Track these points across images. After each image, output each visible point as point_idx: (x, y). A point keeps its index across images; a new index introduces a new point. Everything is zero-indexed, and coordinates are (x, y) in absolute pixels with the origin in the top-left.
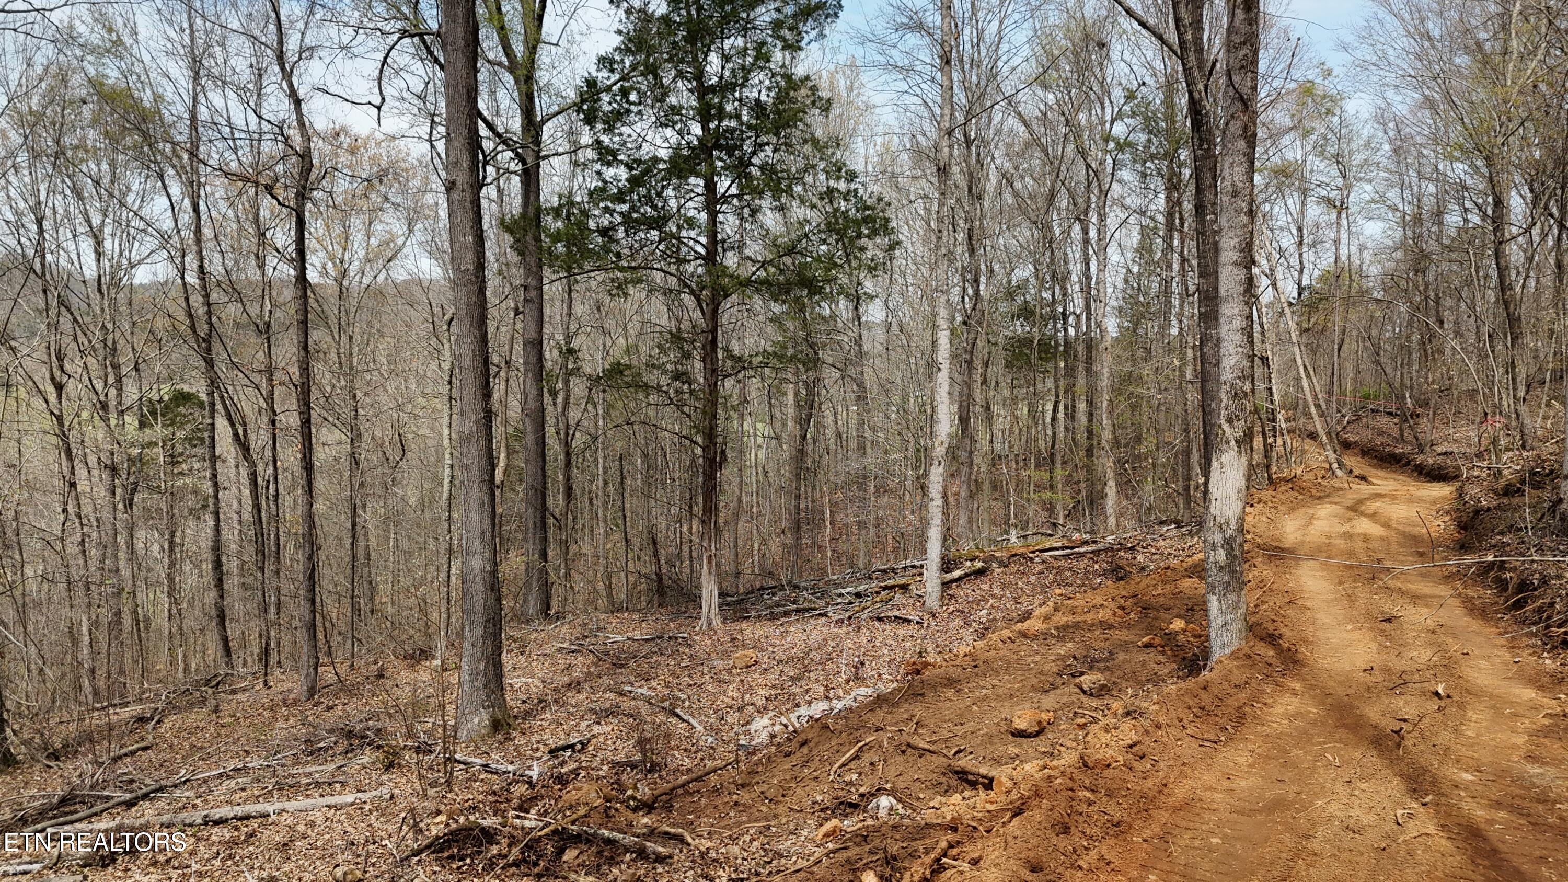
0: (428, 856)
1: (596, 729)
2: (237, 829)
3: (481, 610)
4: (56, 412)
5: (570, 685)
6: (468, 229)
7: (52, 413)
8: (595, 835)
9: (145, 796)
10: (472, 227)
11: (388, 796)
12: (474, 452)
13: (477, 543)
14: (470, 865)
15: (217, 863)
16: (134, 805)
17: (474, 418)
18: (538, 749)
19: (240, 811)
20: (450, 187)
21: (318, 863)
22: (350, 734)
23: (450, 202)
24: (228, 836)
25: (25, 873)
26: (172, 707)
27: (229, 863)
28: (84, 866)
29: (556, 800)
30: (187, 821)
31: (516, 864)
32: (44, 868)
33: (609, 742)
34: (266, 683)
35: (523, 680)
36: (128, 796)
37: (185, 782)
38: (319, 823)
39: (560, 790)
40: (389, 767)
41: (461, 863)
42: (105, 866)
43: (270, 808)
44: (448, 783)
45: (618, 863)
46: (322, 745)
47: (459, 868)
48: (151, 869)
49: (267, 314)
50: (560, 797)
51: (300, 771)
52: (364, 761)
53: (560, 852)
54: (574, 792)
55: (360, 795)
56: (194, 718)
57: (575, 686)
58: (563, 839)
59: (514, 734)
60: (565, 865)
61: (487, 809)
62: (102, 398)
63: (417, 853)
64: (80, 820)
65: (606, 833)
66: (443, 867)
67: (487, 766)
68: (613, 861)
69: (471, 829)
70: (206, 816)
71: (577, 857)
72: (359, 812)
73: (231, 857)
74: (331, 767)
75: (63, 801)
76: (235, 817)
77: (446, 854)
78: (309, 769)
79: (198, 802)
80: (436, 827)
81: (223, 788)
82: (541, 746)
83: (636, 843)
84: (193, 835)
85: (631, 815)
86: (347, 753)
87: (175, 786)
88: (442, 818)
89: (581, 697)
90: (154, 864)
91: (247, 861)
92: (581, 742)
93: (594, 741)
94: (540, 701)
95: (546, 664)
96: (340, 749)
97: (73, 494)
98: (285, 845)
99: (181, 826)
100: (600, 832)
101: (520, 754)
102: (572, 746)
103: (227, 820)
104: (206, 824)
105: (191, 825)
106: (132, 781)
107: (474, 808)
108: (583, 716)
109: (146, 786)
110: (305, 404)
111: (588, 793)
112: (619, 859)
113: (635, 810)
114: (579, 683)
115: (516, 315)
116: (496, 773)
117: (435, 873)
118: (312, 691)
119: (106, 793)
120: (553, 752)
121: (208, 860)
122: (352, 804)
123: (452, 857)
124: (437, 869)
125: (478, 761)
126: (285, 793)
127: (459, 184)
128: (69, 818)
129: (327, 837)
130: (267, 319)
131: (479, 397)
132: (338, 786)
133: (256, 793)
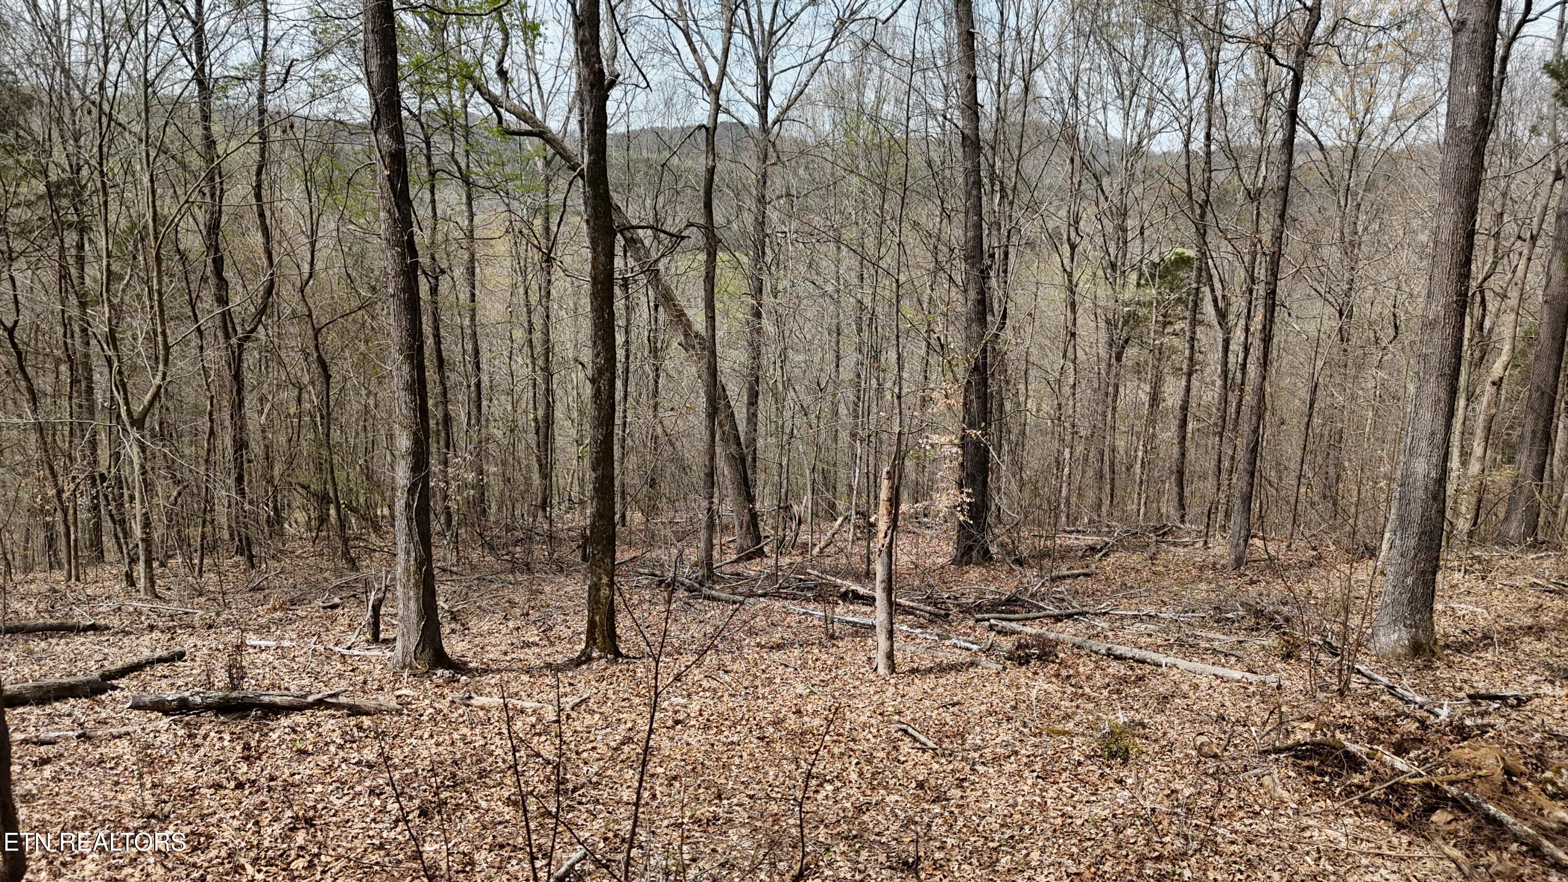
0: (1287, 757)
1: (1546, 689)
2: (1132, 668)
3: (1417, 519)
4: (1068, 269)
5: (1530, 628)
6: (1473, 77)
7: (1065, 270)
8: (1477, 807)
9: (1069, 616)
10: (1478, 75)
11: (1275, 685)
12: (1437, 340)
13: (1424, 444)
14: (1328, 784)
15: (1105, 693)
16: (1061, 621)
17: (1443, 301)
18: (1461, 689)
19: (1138, 653)
20: (1458, 27)
21: (1187, 725)
22: (1259, 614)
23: (1456, 47)
24: (1123, 672)
25: (968, 649)
26: (1121, 545)
27: (1115, 696)
28: (1008, 659)
29: (1441, 752)
30: (1094, 649)
31: (1376, 801)
32: (980, 650)
33: (1557, 708)
34: (1206, 543)
35: (1471, 608)
36: (1057, 612)
37: (1105, 614)
38: (1202, 688)
39: (1451, 742)
40: (1287, 657)
41: (1319, 779)
42: (1021, 664)
43: (1162, 659)
44: (1341, 692)
45: (1500, 849)
46: (1230, 615)
47: (1315, 782)
48: (1054, 680)
49: (1261, 180)
50: (1449, 750)
51: (1203, 634)
52: (1265, 643)
53: (1430, 810)
54: (1467, 750)
55: (1248, 675)
56: (1135, 559)
57: (1538, 631)
58: (1436, 797)
59: (1438, 664)
60: (1433, 826)
61: (1363, 733)
62: (1113, 259)
63: (1278, 751)
64: (1018, 620)
65: (1493, 809)
66: (1300, 774)
67: (1393, 688)
68: (1492, 844)
69: (1334, 748)
70: (1109, 649)
71: (1449, 823)
72: (1242, 690)
73: (1118, 692)
74: (1234, 638)
75: (1009, 601)
76: (1132, 658)
77: (1305, 763)
78: (1211, 635)
79: (1110, 634)
80: (1302, 733)
81: (1134, 629)
82: (1466, 687)
83: (1529, 835)
84: (1096, 662)
85: (1543, 800)
86: (1252, 630)
87: (1096, 615)
88: (1311, 726)
89: (1540, 646)
90: (1057, 676)
91: (1130, 700)
92: (1516, 697)
93: (1536, 701)
94: (1485, 637)
95: (1511, 598)
96: (1246, 624)
97: (1072, 343)
98: (1165, 697)
99: (1088, 651)
100: (1485, 805)
101: (1437, 687)
102: (1504, 699)
103: (1125, 658)
104: (1108, 655)
105: (1096, 653)
106: (1063, 600)
107: (1349, 727)
108: (1533, 669)
109: (1073, 607)
110: (1272, 274)
111: (1485, 756)
112: (1502, 845)
113: (1553, 797)
114: (1542, 630)
115: (1556, 180)
116: (1401, 699)
117: (1289, 777)
118: (1239, 562)
119: (1041, 604)
120: (1475, 698)
121: (1099, 688)
122: (1238, 681)
123: (1311, 769)
124: (1293, 774)
125: (1385, 680)
126: (1184, 650)
127: (1470, 25)
128: (1009, 616)
129: (1205, 704)
130: (1260, 185)
131: (1454, 277)
132: (1233, 659)
133: (1159, 642)
